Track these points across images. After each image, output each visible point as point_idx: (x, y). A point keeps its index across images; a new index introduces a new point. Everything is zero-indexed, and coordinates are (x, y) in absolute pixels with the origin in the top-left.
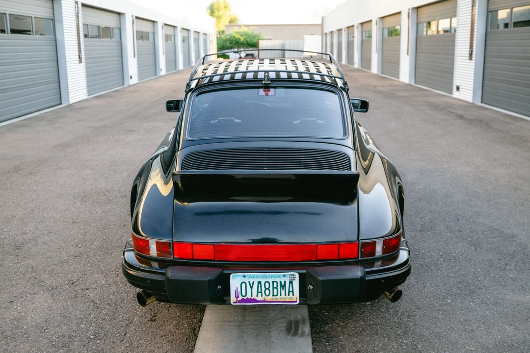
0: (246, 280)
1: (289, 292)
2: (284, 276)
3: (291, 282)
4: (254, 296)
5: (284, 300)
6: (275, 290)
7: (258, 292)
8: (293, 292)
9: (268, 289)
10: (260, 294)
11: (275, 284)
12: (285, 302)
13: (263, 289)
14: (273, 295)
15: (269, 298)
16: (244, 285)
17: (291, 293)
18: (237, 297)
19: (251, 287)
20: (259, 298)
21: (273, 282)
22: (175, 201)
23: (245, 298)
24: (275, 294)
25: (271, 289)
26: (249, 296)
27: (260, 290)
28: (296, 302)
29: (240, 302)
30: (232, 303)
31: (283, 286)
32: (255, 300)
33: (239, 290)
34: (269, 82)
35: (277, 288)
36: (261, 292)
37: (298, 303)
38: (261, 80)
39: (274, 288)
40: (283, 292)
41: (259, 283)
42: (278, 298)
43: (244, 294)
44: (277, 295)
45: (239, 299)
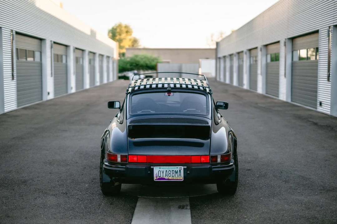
0: (161, 170)
1: (179, 175)
2: (177, 168)
3: (180, 171)
4: (164, 177)
5: (176, 179)
6: (173, 174)
7: (166, 175)
8: (181, 175)
9: (170, 174)
10: (166, 176)
11: (173, 171)
12: (177, 180)
13: (168, 173)
14: (172, 176)
15: (170, 178)
16: (160, 172)
17: (180, 176)
18: (157, 177)
19: (163, 173)
20: (166, 178)
21: (172, 171)
22: (128, 138)
23: (160, 178)
24: (173, 176)
25: (171, 174)
26: (162, 177)
27: (166, 174)
28: (182, 180)
29: (158, 179)
30: (154, 180)
31: (176, 172)
32: (164, 179)
33: (158, 174)
34: (170, 89)
35: (174, 173)
36: (167, 175)
37: (183, 180)
38: (166, 88)
39: (172, 173)
40: (176, 175)
41: (166, 171)
42: (175, 178)
43: (160, 176)
44: (174, 176)
45: (157, 178)
